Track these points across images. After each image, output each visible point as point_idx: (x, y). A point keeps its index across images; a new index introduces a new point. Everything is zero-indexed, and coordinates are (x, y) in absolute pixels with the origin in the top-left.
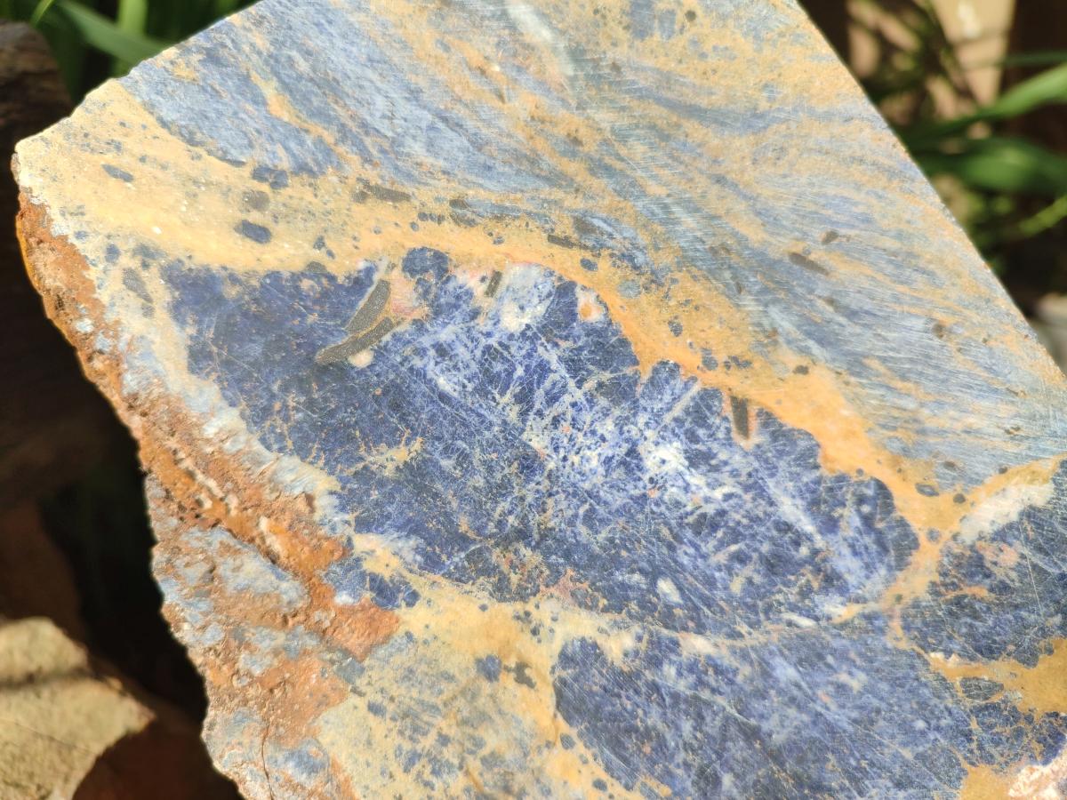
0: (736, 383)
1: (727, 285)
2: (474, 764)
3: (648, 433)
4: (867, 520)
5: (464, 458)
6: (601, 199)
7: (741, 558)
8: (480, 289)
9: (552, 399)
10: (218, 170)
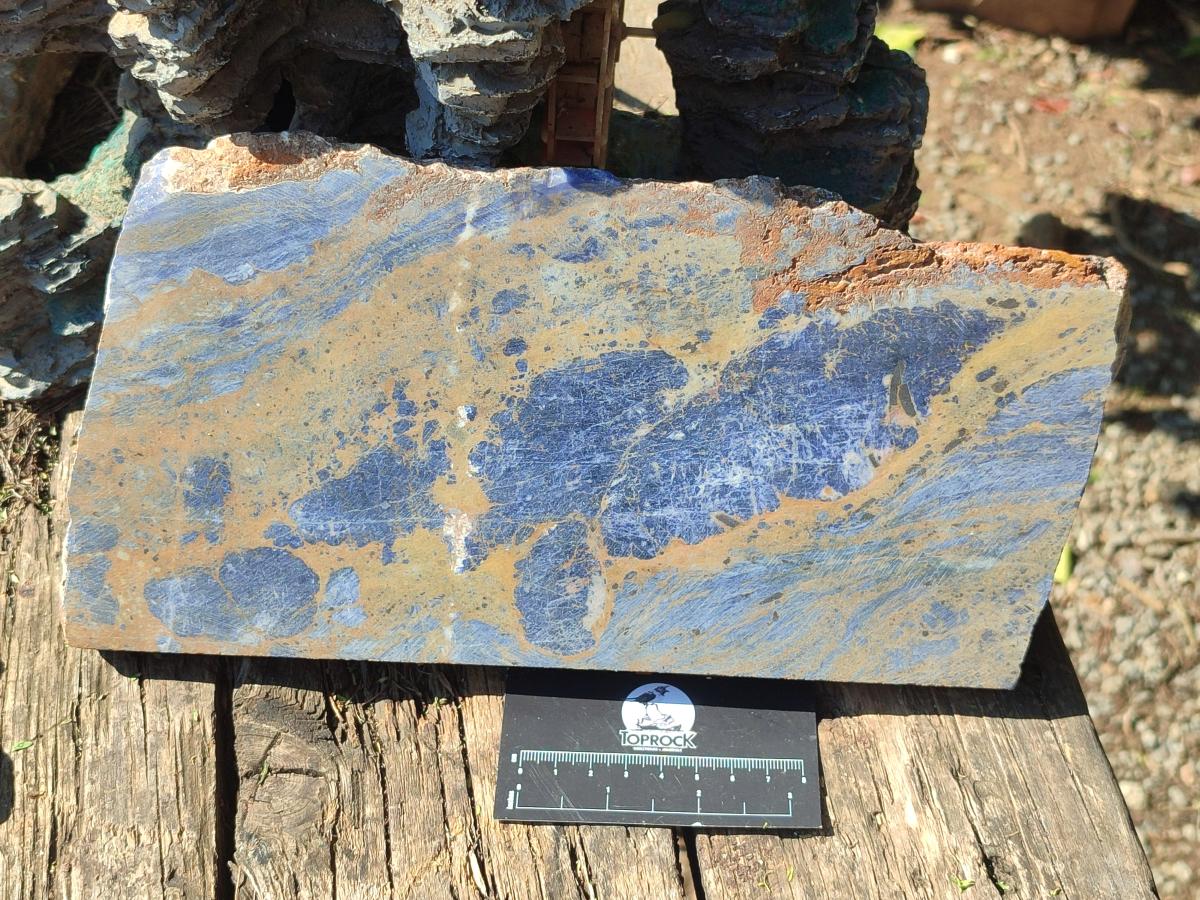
0: (745, 529)
1: (791, 557)
2: (666, 297)
3: (752, 477)
4: (639, 541)
5: (806, 392)
6: (873, 533)
7: (666, 476)
8: (876, 453)
9: (801, 448)
10: (1030, 379)
